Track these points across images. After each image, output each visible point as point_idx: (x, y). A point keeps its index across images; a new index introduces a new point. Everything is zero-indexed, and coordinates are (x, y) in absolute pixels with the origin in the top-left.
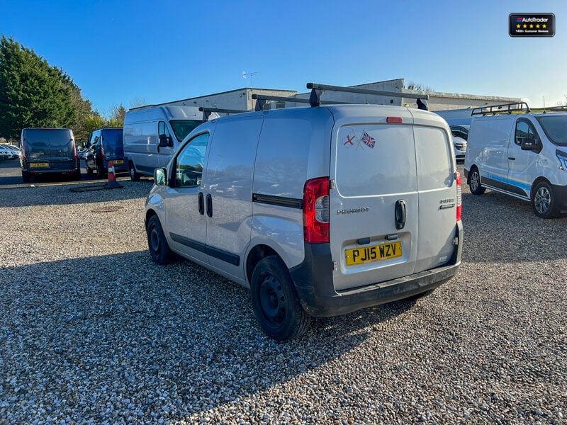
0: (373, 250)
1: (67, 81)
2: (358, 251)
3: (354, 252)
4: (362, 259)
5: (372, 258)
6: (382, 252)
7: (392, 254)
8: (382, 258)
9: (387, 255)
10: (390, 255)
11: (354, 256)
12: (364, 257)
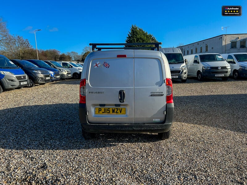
0: (109, 110)
1: (154, 39)
2: (101, 109)
3: (99, 109)
4: (103, 112)
5: (108, 112)
6: (113, 111)
7: (119, 113)
8: (113, 114)
9: (116, 113)
10: (118, 113)
11: (99, 111)
12: (104, 112)
